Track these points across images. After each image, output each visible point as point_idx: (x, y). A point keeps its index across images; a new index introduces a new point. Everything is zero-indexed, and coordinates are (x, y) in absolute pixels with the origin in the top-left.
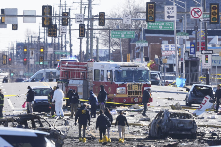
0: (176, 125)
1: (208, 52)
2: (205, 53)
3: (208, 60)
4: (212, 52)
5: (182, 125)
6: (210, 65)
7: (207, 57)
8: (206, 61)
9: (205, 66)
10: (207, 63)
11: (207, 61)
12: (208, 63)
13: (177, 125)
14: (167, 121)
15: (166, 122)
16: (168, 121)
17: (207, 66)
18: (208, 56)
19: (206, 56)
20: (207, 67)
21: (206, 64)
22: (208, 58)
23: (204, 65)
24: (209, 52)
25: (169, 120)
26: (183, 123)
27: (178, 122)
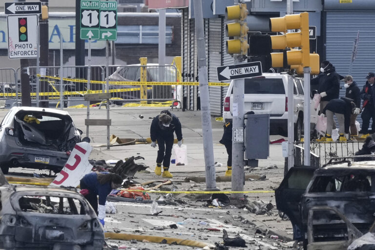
0: (41, 232)
1: (26, 8)
2: (17, 12)
3: (26, 33)
4: (38, 9)
5: (57, 233)
6: (33, 49)
7: (23, 23)
8: (20, 34)
9: (17, 49)
10: (25, 43)
11: (23, 36)
12: (26, 40)
13: (44, 234)
14: (11, 221)
15: (9, 224)
16: (14, 222)
17: (23, 50)
18: (26, 19)
19: (20, 19)
20: (25, 53)
21: (22, 43)
22: (26, 26)
23: (16, 46)
24: (29, 8)
25: (20, 218)
26: (60, 228)
27: (46, 223)
